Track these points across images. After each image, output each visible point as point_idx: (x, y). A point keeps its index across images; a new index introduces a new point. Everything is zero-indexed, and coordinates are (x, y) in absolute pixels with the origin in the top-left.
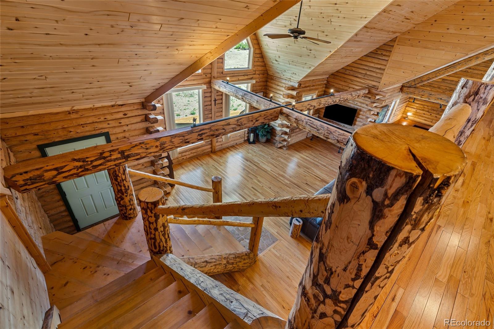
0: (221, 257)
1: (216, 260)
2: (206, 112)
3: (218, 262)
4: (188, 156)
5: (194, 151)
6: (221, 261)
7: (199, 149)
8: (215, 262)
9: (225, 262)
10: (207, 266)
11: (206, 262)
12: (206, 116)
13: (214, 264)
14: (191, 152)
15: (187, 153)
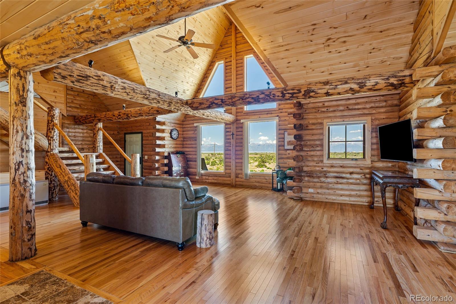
0: (68, 174)
1: (65, 172)
2: (226, 144)
3: (63, 174)
4: (210, 181)
5: (215, 178)
6: (66, 175)
7: (220, 178)
8: (63, 172)
9: (66, 178)
10: (58, 169)
11: (60, 166)
12: (227, 148)
13: (62, 172)
14: (213, 178)
15: (210, 178)
